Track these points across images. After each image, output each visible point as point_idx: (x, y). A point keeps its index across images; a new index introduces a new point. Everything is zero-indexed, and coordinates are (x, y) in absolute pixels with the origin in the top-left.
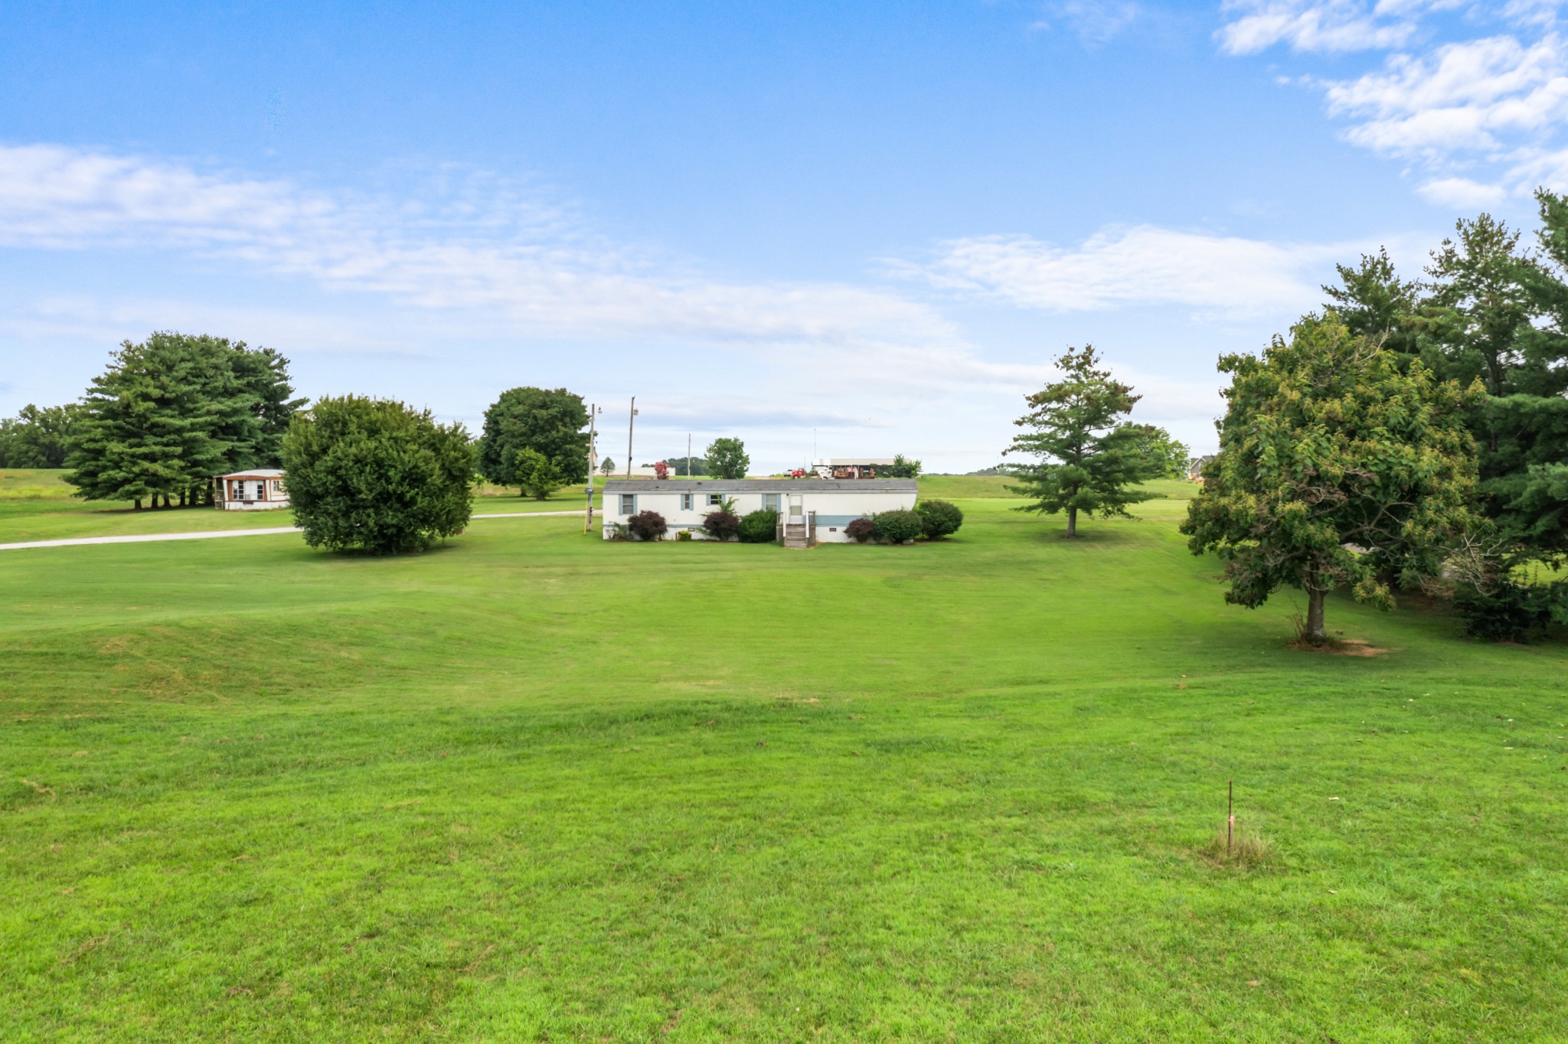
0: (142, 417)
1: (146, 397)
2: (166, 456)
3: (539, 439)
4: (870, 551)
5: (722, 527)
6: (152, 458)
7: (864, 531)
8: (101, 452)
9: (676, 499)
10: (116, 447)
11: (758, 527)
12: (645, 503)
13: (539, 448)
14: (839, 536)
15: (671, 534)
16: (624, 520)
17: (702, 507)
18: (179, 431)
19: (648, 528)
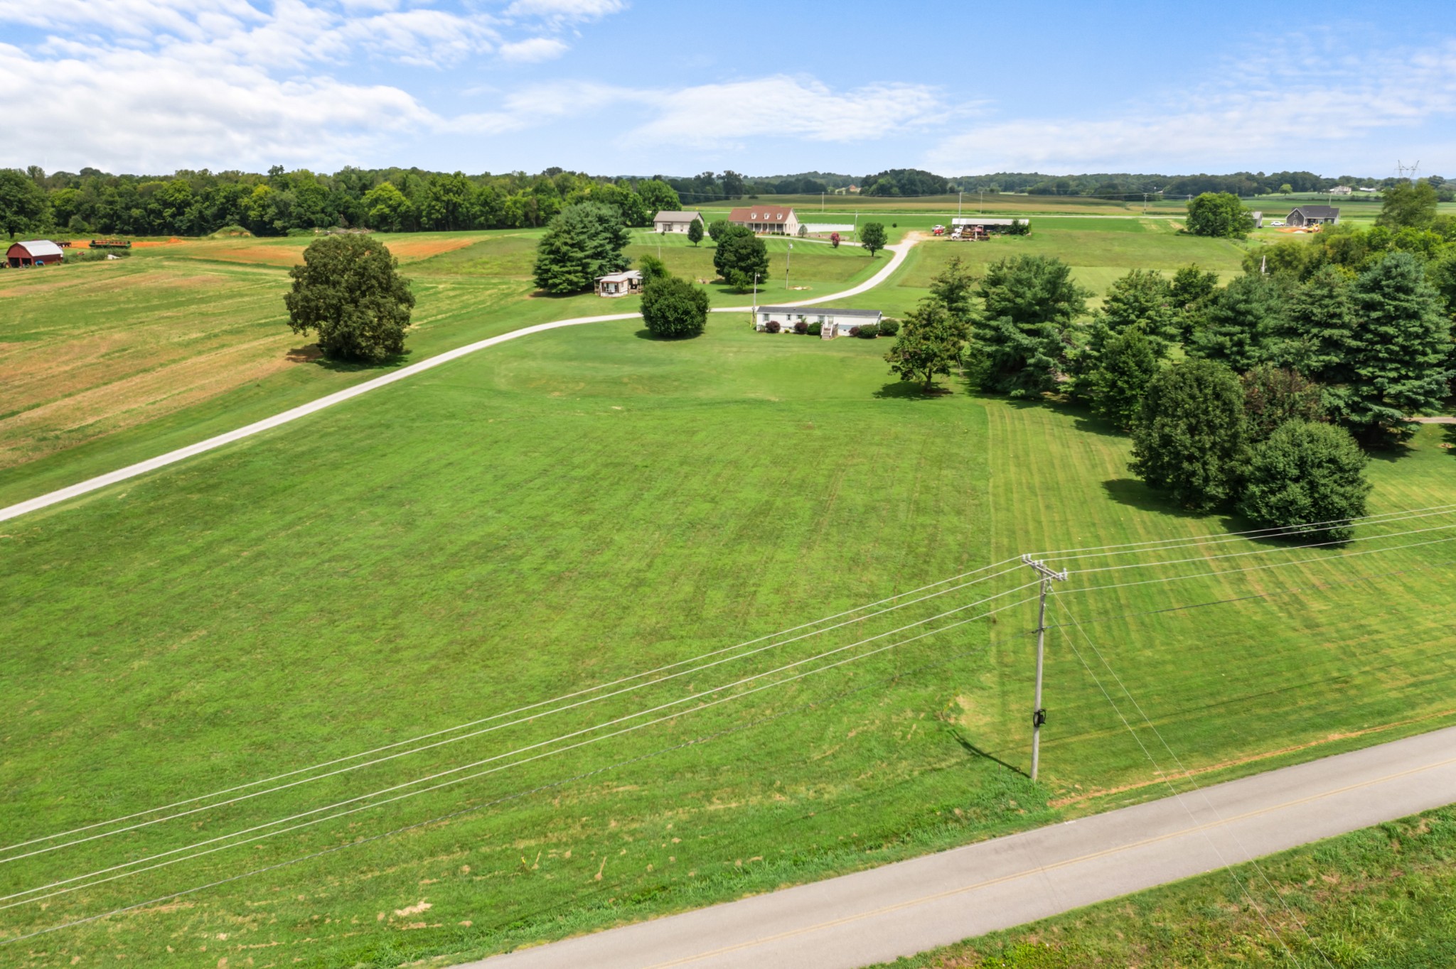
0: (565, 254)
1: (566, 244)
2: (576, 272)
3: (743, 264)
4: (857, 340)
5: (801, 329)
6: (569, 273)
7: (858, 333)
8: (548, 270)
9: (785, 317)
10: (555, 268)
11: (815, 329)
12: (773, 318)
13: (741, 269)
14: (847, 334)
15: (782, 330)
16: (764, 324)
17: (795, 320)
18: (580, 259)
19: (773, 328)
